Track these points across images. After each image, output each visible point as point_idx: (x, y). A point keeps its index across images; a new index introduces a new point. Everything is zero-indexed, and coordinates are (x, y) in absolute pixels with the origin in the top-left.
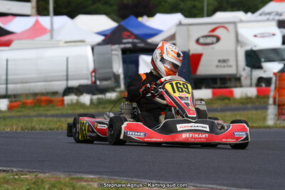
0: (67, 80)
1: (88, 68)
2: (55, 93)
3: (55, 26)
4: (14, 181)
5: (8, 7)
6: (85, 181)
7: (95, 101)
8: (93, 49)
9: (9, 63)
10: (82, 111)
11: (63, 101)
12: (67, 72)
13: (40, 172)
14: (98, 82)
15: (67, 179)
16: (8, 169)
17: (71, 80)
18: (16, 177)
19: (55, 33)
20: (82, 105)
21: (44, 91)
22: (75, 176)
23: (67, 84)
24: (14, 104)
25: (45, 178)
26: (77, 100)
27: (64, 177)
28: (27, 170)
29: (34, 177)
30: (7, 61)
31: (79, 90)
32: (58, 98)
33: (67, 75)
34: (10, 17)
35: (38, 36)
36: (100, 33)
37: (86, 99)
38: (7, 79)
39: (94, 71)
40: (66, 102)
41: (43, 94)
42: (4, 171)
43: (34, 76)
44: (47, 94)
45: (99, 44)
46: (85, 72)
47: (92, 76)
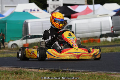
0: (101, 31)
1: (110, 26)
2: (96, 37)
3: (95, 9)
4: (82, 75)
5: (75, 1)
6: (112, 75)
7: (113, 40)
8: (111, 18)
9: (77, 25)
10: (108, 44)
11: (100, 40)
12: (101, 28)
13: (93, 72)
14: (114, 32)
15: (105, 74)
19: (95, 12)
20: (108, 42)
21: (91, 36)
23: (101, 33)
25: (95, 74)
26: (106, 40)
27: (103, 73)
28: (87, 71)
29: (90, 74)
30: (76, 24)
31: (106, 35)
32: (98, 39)
33: (101, 29)
34: (76, 6)
35: (88, 13)
36: (114, 11)
37: (109, 39)
38: (76, 32)
39: (112, 27)
40: (101, 41)
41: (91, 38)
42: (78, 71)
43: (88, 30)
44: (93, 37)
45: (114, 16)
46: (109, 28)
47: (112, 29)
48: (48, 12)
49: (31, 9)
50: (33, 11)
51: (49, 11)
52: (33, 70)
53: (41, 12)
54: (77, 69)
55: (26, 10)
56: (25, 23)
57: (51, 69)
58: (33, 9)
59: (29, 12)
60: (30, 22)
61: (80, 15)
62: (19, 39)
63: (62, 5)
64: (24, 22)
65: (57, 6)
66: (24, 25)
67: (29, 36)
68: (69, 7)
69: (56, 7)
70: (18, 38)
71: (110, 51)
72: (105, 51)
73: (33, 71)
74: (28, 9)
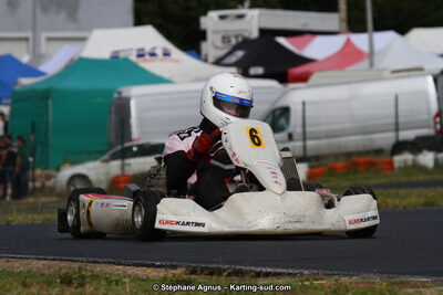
0: (397, 129)
1: (429, 111)
2: (379, 152)
3: (377, 48)
4: (303, 289)
5: (304, 21)
6: (412, 287)
7: (442, 162)
8: (435, 80)
9: (307, 107)
10: (421, 177)
11: (391, 163)
12: (397, 117)
13: (344, 275)
15: (384, 284)
16: (296, 271)
17: (403, 129)
18: (307, 283)
19: (376, 58)
20: (422, 169)
21: (361, 149)
22: (398, 280)
23: (397, 136)
24: (317, 170)
25: (351, 283)
26: (415, 162)
27: (379, 282)
28: (324, 272)
29: (333, 282)
30: (304, 104)
31: (416, 146)
32: (384, 158)
33: (397, 123)
34: (307, 37)
35: (350, 63)
37: (427, 159)
38: (304, 133)
39: (438, 115)
40: (396, 165)
41: (360, 153)
42: (289, 274)
43: (347, 126)
44: (367, 152)
46: (425, 117)
47: (436, 123)
48: (206, 61)
49: (142, 49)
50: (147, 57)
51: (206, 56)
52: (131, 270)
53: (177, 61)
54: (288, 268)
55: (124, 50)
56: (120, 98)
57: (195, 265)
58: (148, 49)
59: (133, 58)
60: (136, 96)
61: (320, 70)
62: (96, 159)
63: (255, 34)
64: (116, 95)
65: (237, 37)
66: (113, 108)
67: (132, 147)
68: (282, 40)
69: (234, 41)
70: (93, 155)
71: (422, 200)
72: (404, 202)
73: (130, 272)
74: (131, 50)
